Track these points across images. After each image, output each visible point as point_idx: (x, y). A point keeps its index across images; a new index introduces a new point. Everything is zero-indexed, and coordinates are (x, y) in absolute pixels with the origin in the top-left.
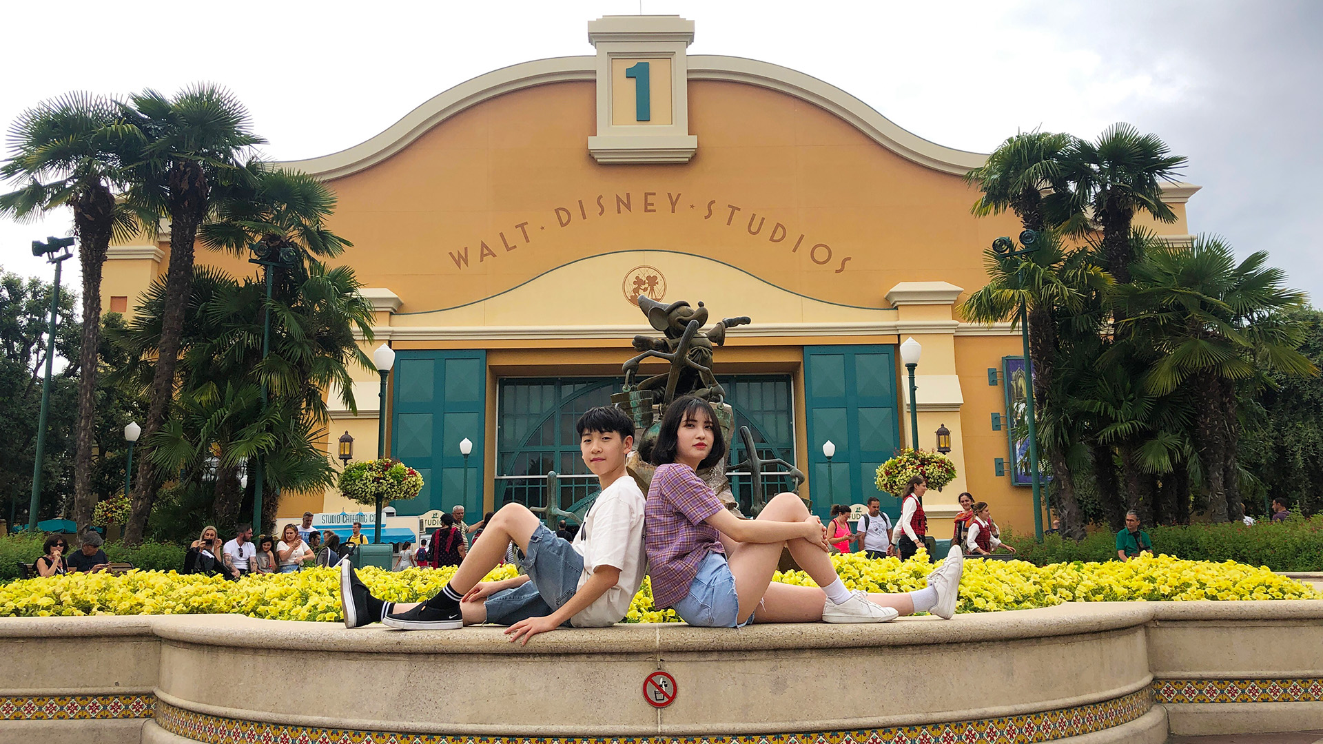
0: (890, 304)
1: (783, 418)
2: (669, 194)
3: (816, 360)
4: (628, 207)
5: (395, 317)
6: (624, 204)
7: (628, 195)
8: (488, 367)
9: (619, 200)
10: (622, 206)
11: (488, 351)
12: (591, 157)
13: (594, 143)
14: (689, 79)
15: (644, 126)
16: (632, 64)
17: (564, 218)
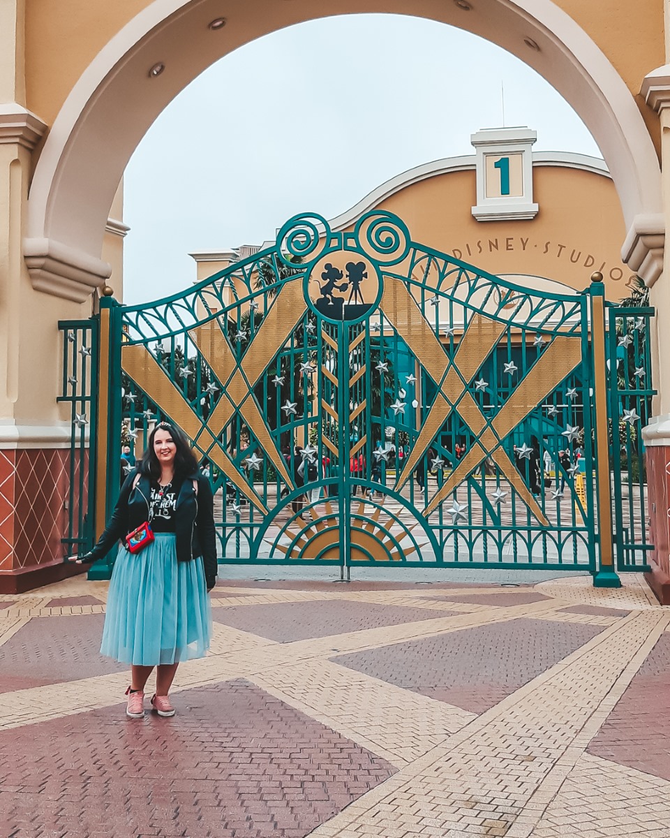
2: (522, 239)
4: (496, 247)
6: (493, 245)
7: (496, 240)
9: (491, 243)
10: (492, 247)
12: (473, 217)
13: (475, 211)
14: (533, 167)
15: (505, 197)
16: (498, 159)
17: (458, 255)
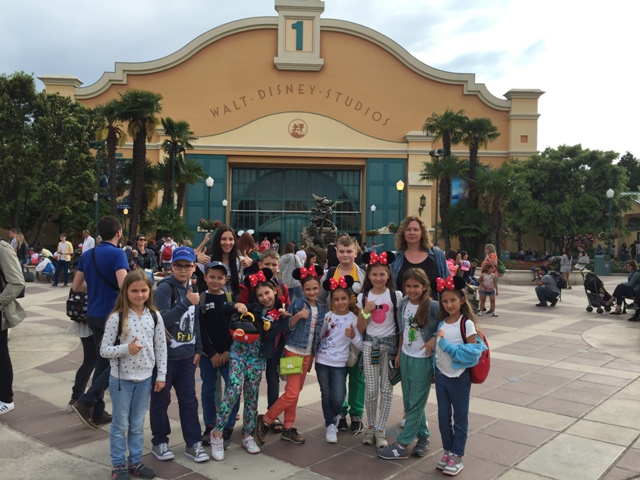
0: (405, 140)
1: (356, 188)
2: (310, 86)
3: (372, 165)
4: (291, 91)
6: (289, 89)
7: (292, 85)
8: (227, 163)
9: (287, 87)
10: (289, 91)
11: (228, 156)
12: (275, 66)
13: (277, 60)
14: (321, 31)
15: (299, 53)
16: (295, 22)
17: (262, 95)
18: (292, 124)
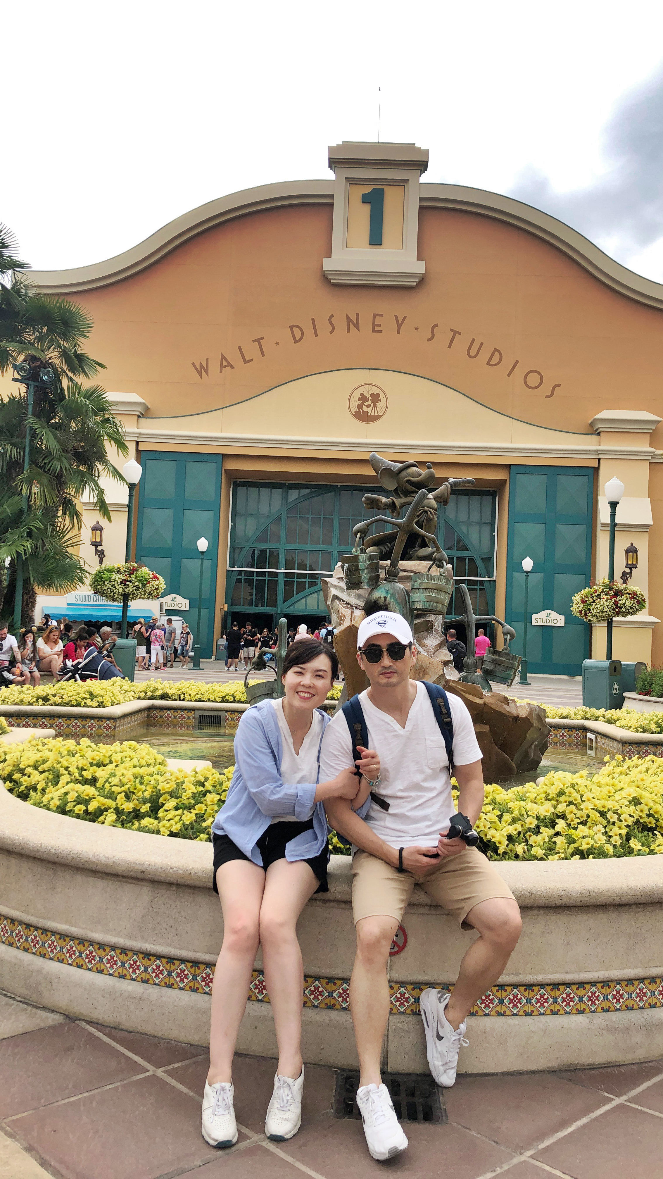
0: (594, 430)
1: (487, 529)
2: (396, 316)
3: (522, 479)
4: (357, 326)
5: (142, 420)
6: (353, 323)
7: (357, 315)
8: (223, 470)
9: (349, 320)
10: (351, 326)
11: (224, 456)
12: (325, 277)
13: (328, 265)
14: (421, 208)
15: (376, 250)
16: (368, 189)
17: (298, 336)
18: (357, 395)
